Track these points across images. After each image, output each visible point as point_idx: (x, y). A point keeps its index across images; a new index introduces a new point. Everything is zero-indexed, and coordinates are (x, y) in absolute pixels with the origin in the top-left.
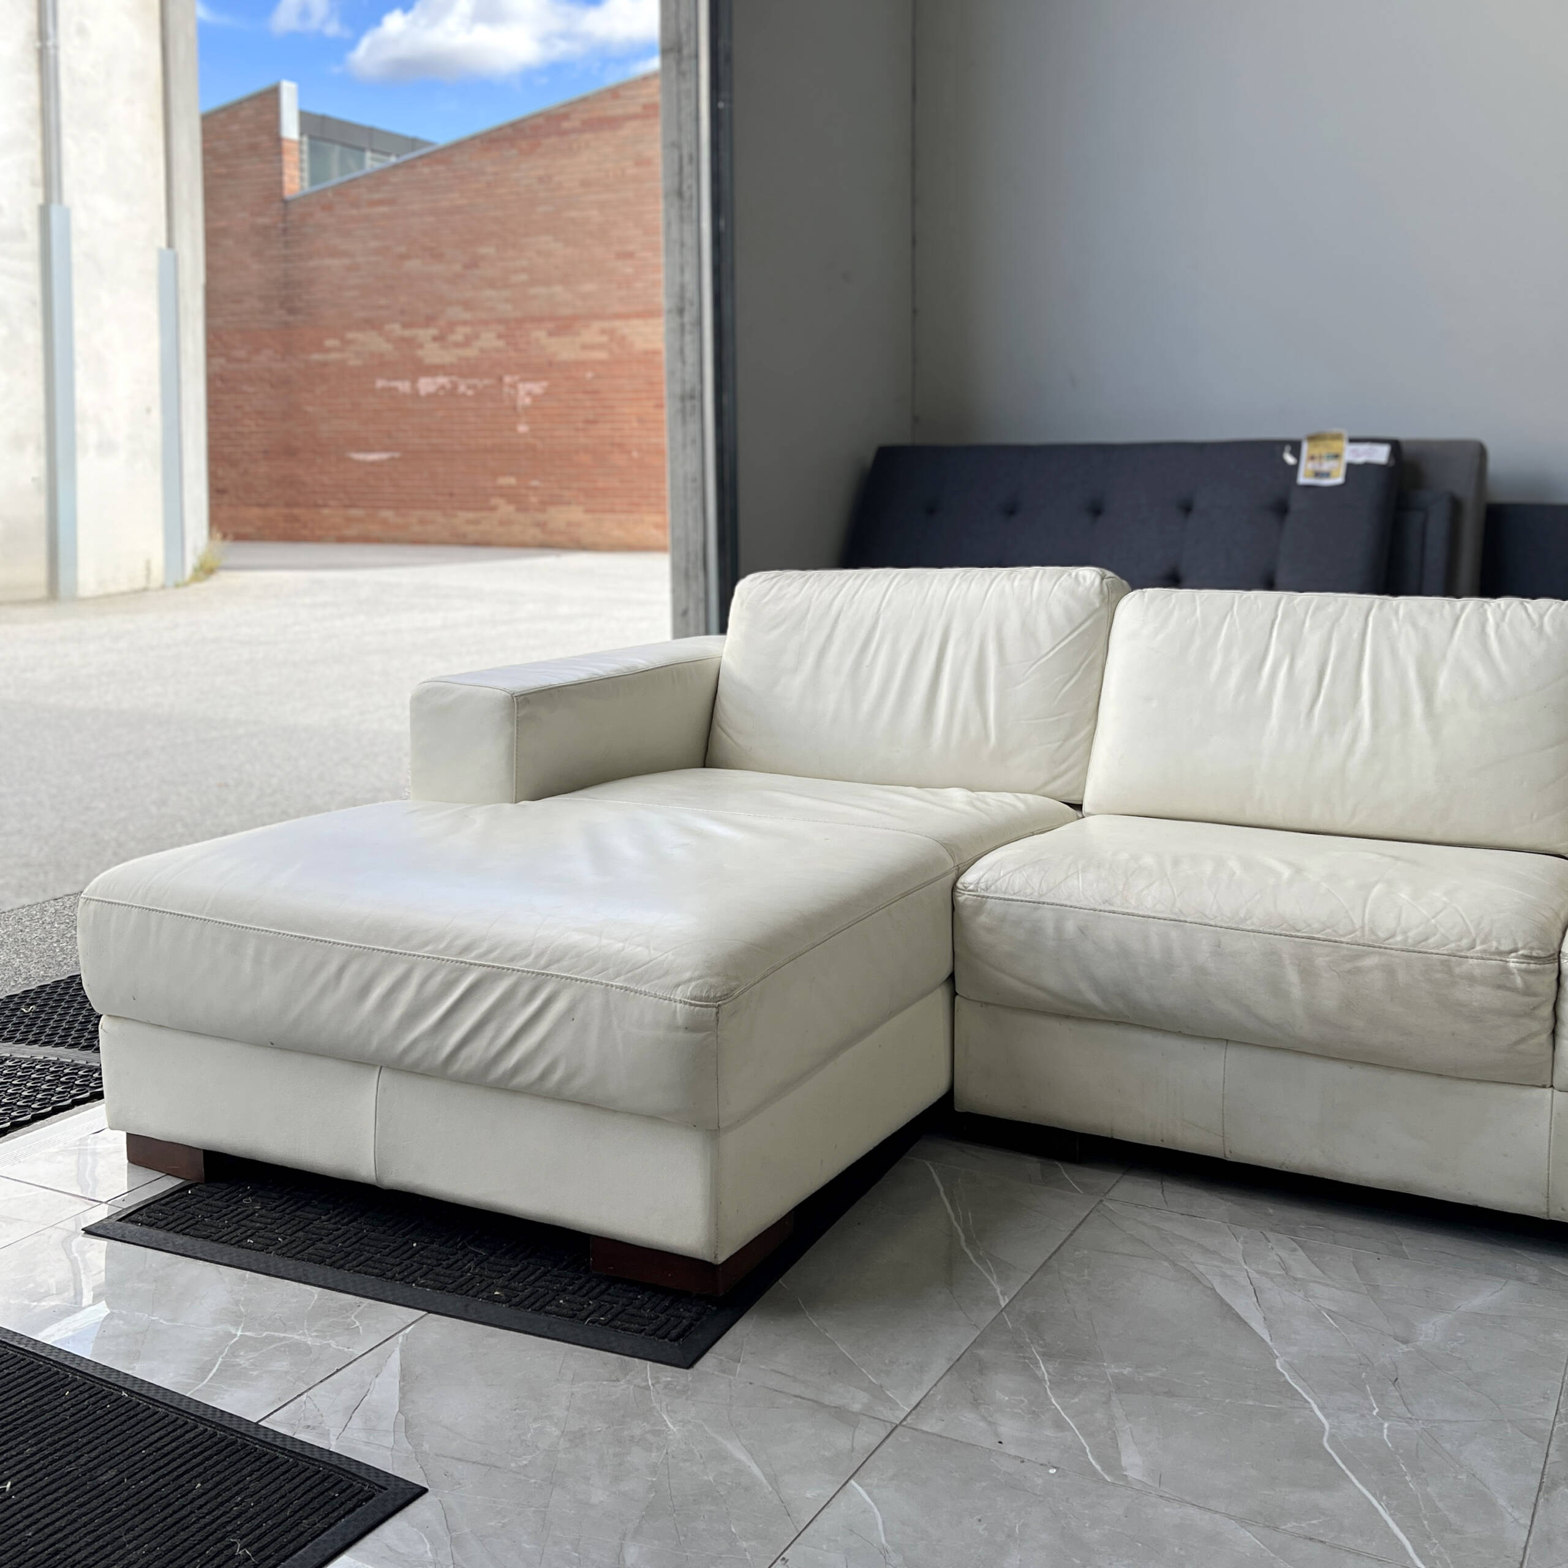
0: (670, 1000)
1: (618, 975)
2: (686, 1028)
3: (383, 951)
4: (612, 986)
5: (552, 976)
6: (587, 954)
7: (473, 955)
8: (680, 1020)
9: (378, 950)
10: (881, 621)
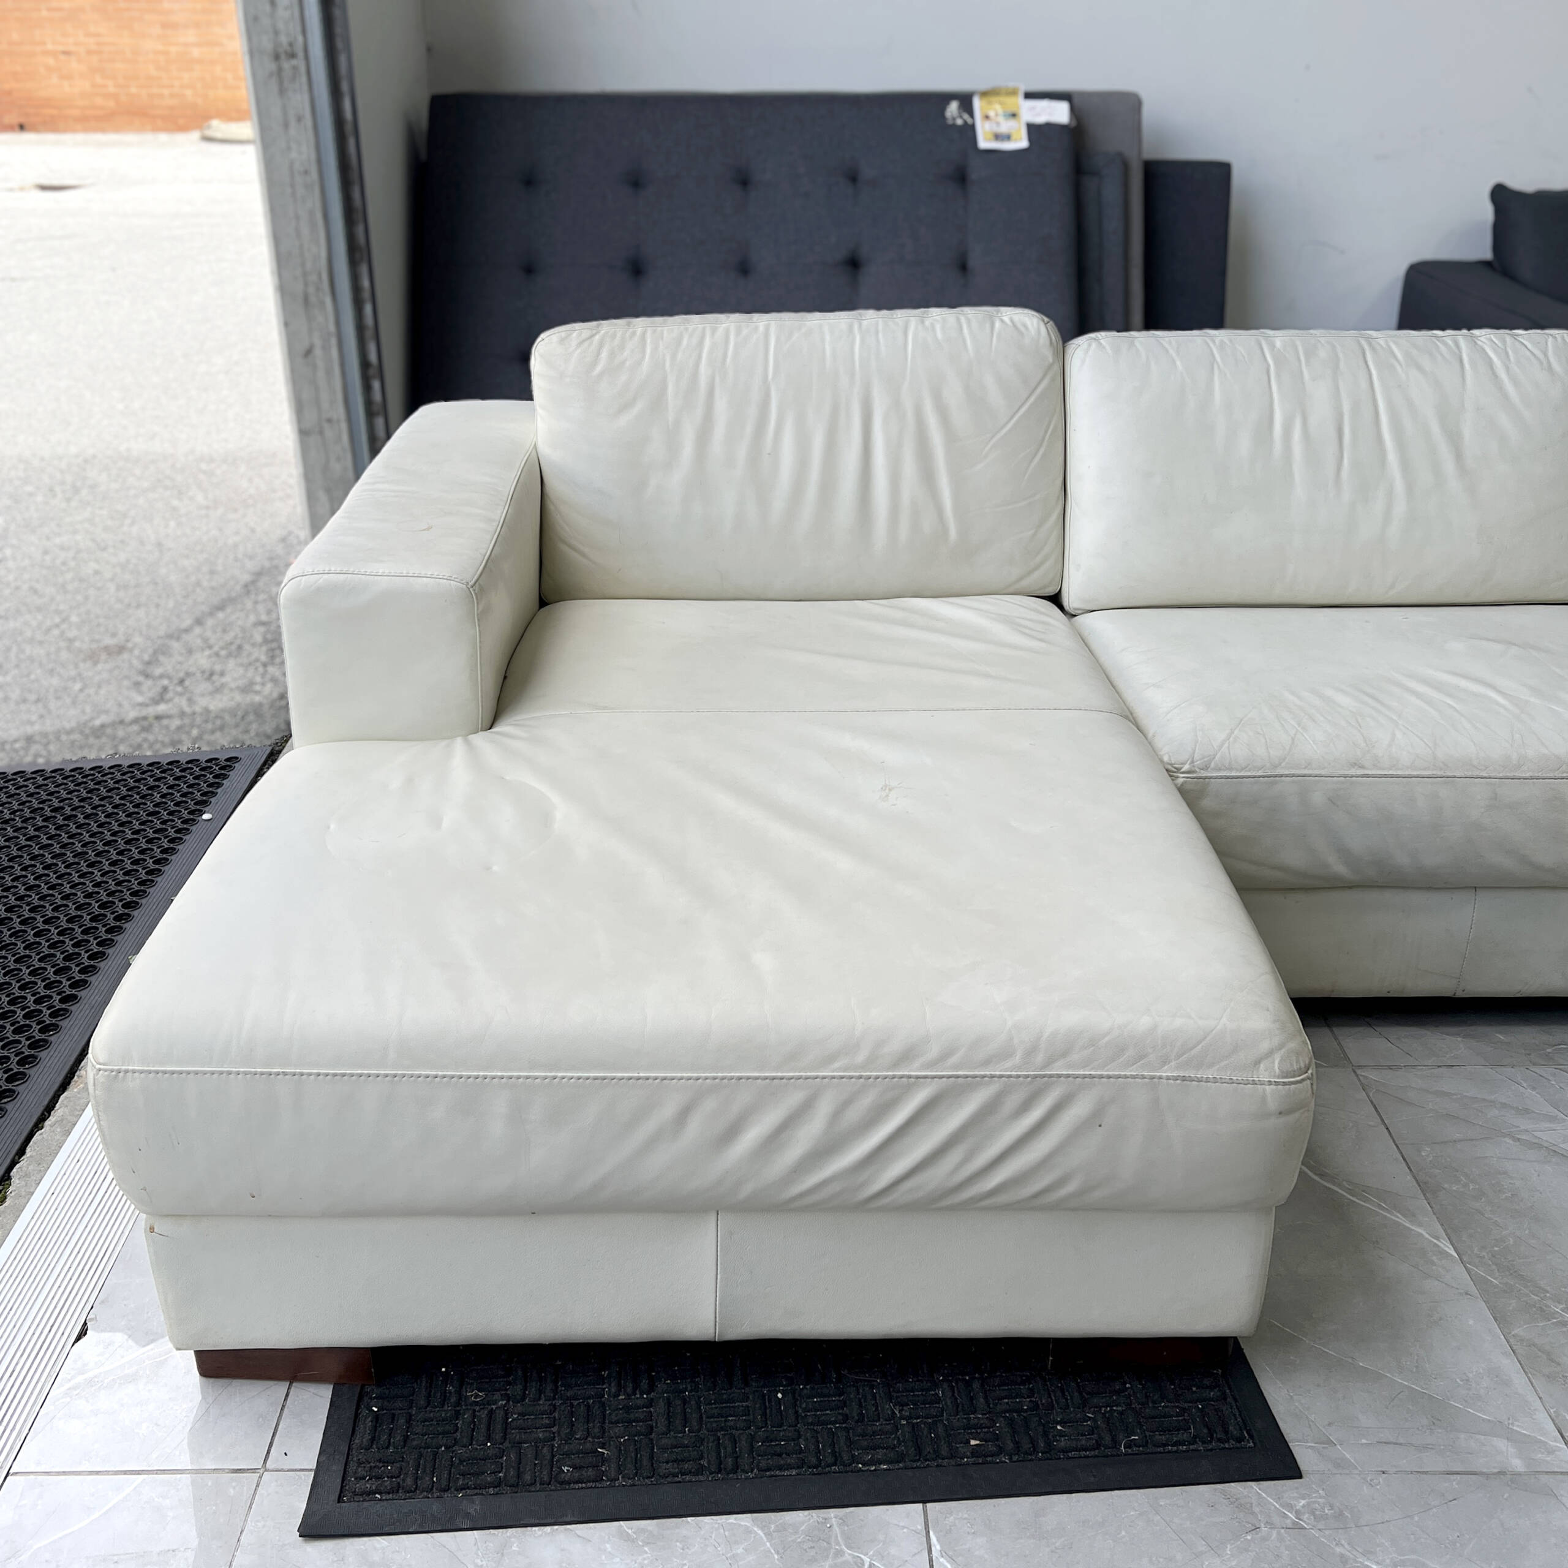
0: (1254, 1083)
1: (1165, 1061)
2: (1280, 1113)
3: (757, 1078)
4: (1160, 1078)
5: (1059, 1076)
6: (1107, 1039)
7: (917, 1064)
8: (1272, 1105)
9: (748, 1078)
10: (773, 394)
